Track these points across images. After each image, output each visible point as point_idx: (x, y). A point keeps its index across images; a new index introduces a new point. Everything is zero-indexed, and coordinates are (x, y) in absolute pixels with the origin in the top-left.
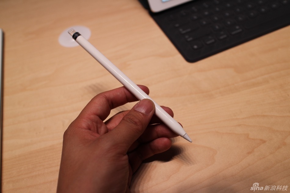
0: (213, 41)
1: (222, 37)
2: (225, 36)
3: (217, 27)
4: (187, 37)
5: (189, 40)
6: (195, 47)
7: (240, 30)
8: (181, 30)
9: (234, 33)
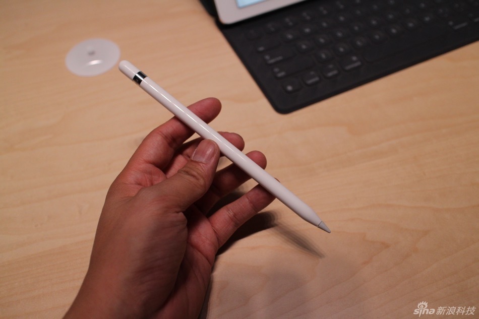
0: (317, 79)
1: (330, 74)
2: (335, 72)
3: (323, 56)
4: (276, 70)
5: (280, 75)
6: (290, 88)
7: (358, 64)
8: (267, 57)
9: (348, 67)
